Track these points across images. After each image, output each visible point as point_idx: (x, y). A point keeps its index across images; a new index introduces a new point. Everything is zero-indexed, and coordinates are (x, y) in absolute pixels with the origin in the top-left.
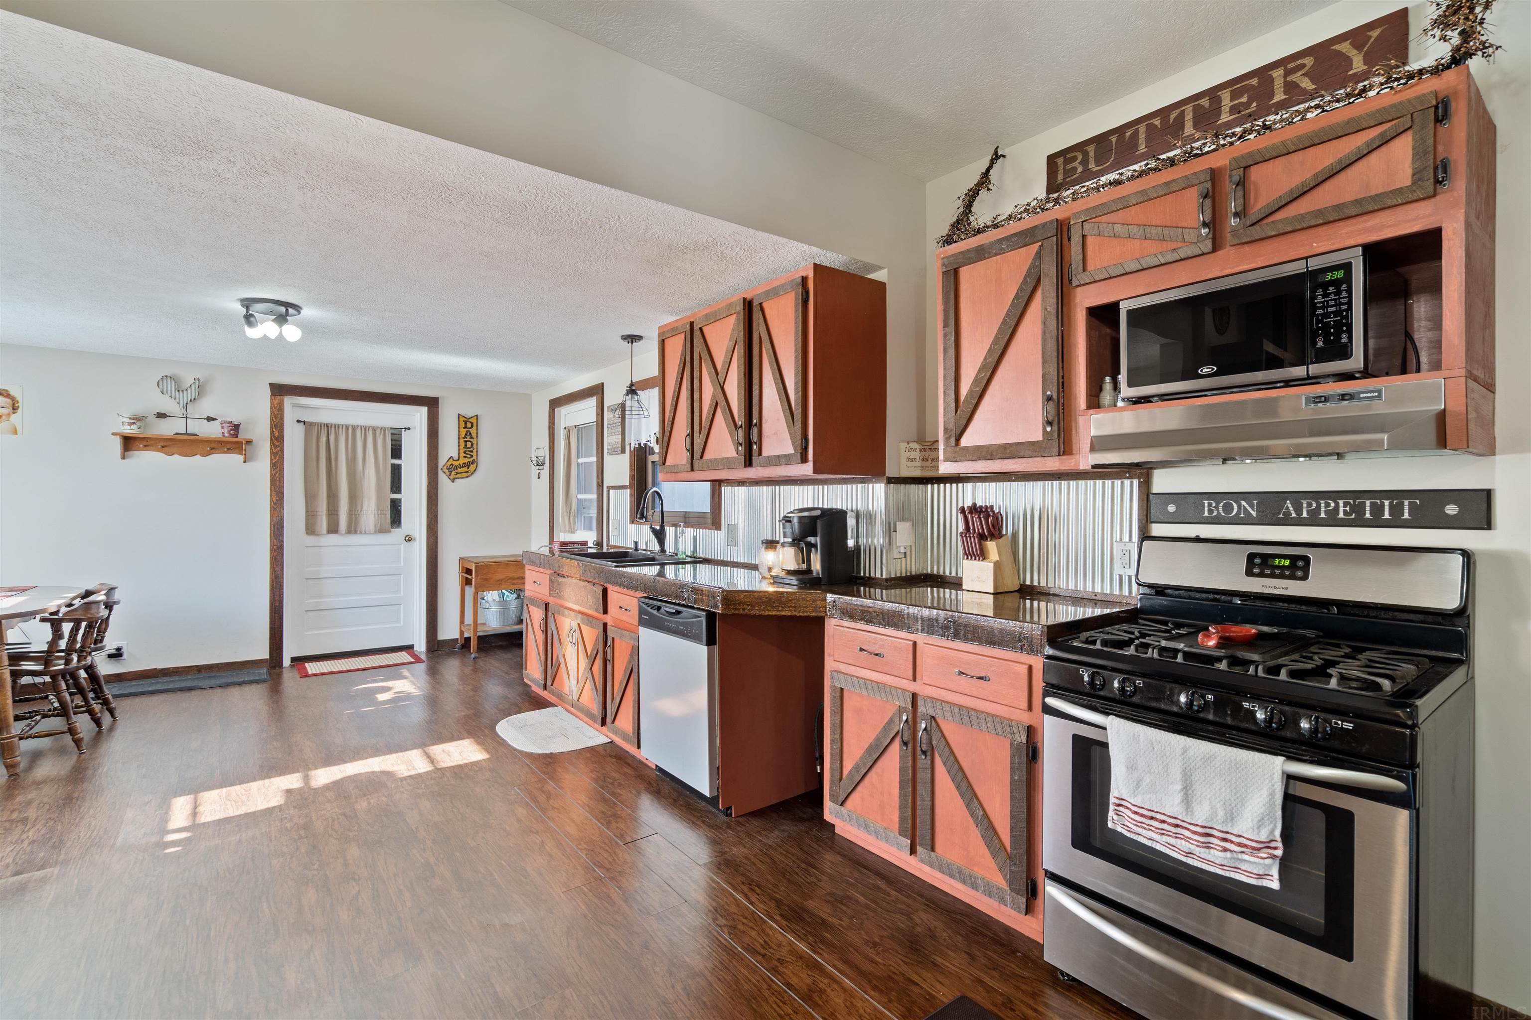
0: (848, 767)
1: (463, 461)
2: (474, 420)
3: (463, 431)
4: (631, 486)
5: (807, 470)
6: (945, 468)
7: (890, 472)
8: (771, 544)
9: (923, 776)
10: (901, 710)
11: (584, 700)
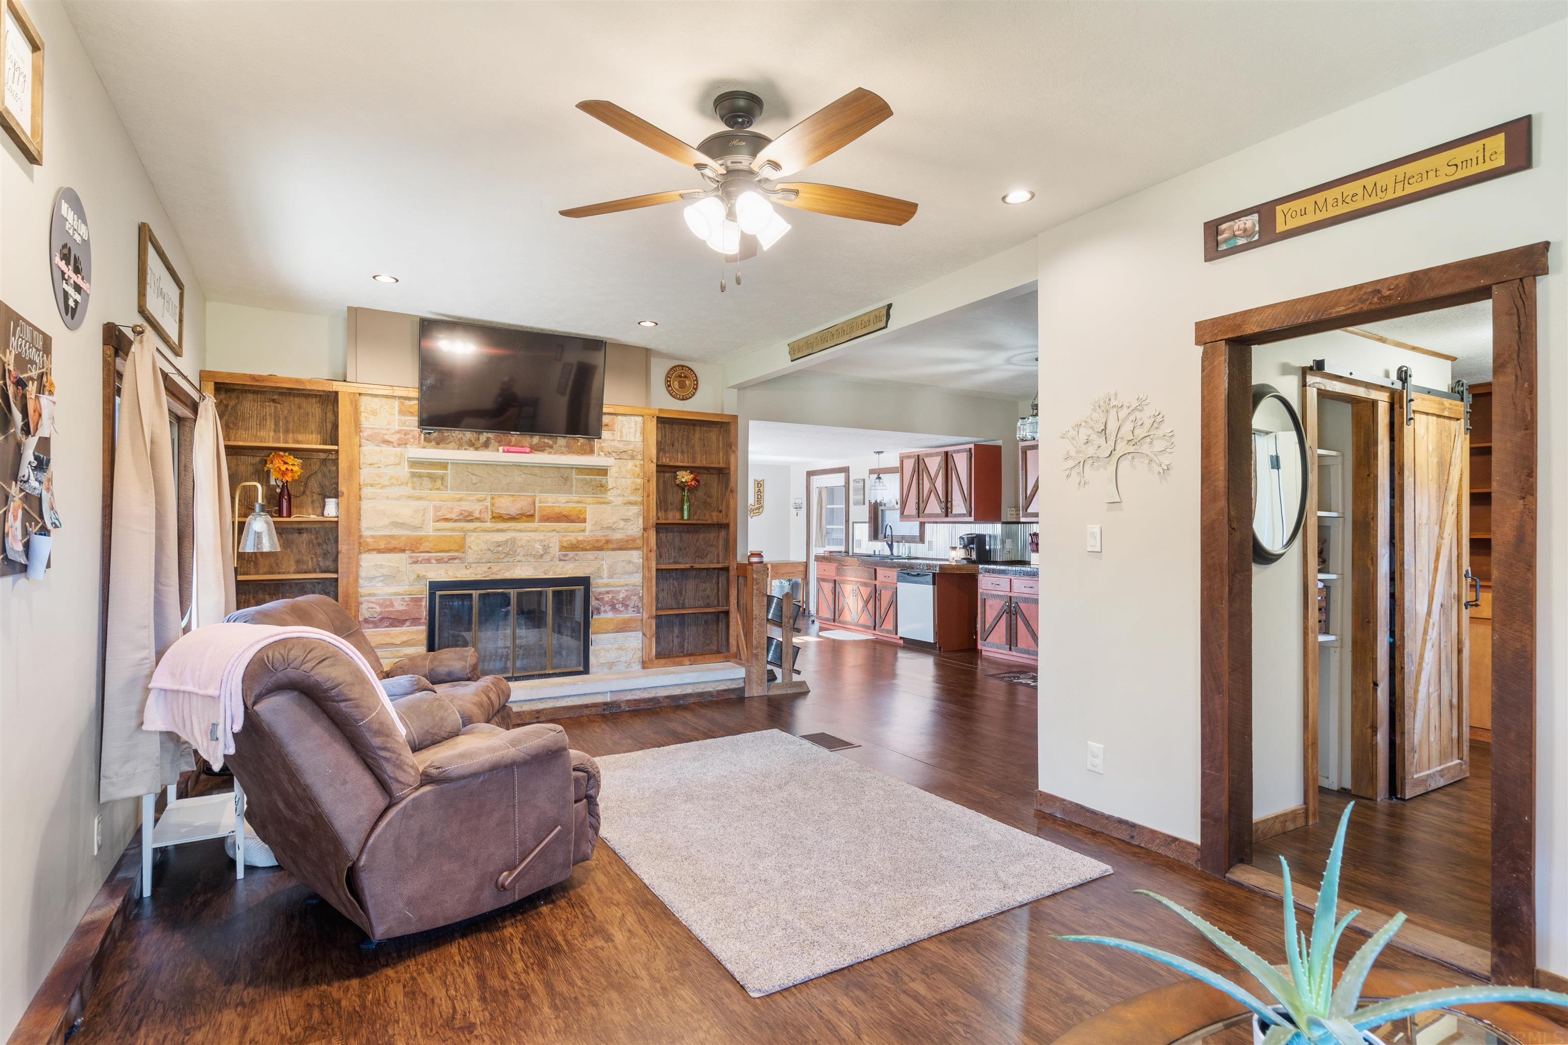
0: (987, 626)
1: (757, 506)
2: (761, 483)
3: (757, 489)
4: (870, 522)
5: (972, 519)
6: (1022, 520)
7: (1003, 520)
8: (954, 548)
9: (1014, 622)
10: (1006, 602)
11: (861, 621)
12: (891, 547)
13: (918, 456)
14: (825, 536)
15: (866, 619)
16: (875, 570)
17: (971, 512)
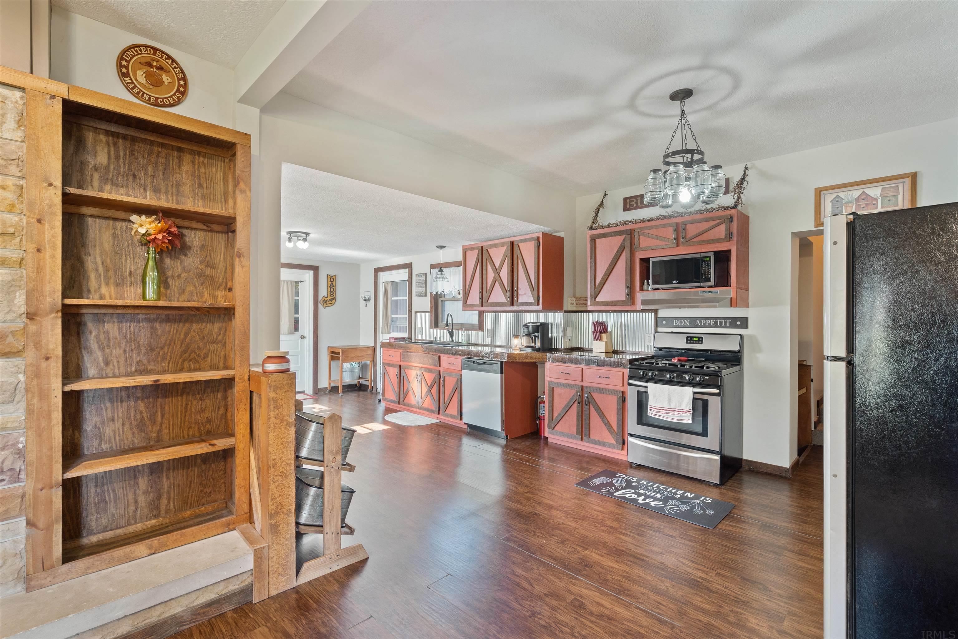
0: (555, 415)
1: (329, 298)
2: (334, 277)
3: (330, 283)
4: (431, 312)
5: (540, 308)
7: (565, 308)
8: (517, 336)
9: (586, 412)
10: (577, 392)
11: (426, 405)
12: (451, 334)
13: (482, 247)
14: (390, 324)
15: (429, 403)
16: (439, 357)
17: (539, 301)
